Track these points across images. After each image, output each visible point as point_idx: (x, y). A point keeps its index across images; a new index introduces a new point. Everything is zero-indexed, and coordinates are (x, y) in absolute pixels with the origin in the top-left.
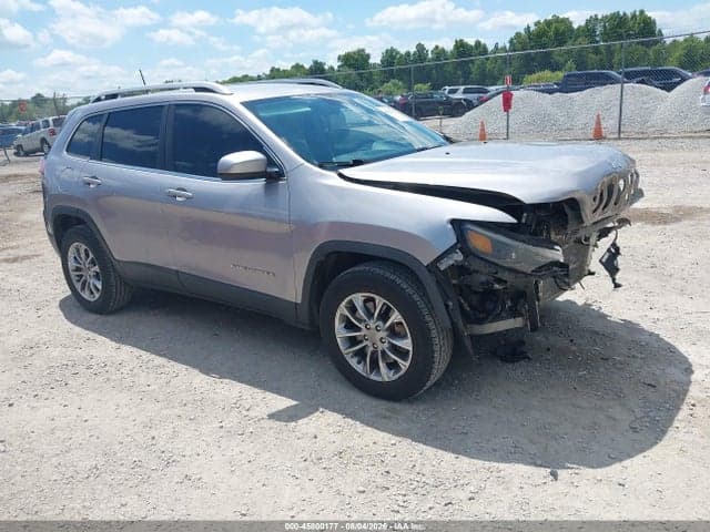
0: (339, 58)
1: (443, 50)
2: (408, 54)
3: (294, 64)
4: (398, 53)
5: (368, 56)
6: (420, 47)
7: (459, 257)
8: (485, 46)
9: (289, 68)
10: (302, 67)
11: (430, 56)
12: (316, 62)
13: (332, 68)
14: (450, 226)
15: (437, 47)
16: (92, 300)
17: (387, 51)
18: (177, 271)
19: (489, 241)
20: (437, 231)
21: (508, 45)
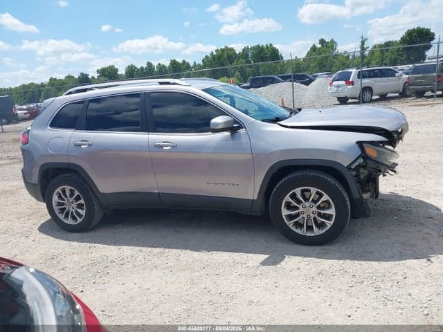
0: (98, 71)
1: (164, 66)
2: (142, 68)
3: (67, 75)
4: (135, 68)
5: (117, 70)
6: (149, 64)
7: (361, 160)
8: (188, 63)
9: (64, 78)
10: (73, 77)
11: (156, 69)
12: (82, 74)
13: (93, 78)
14: (357, 145)
15: (159, 64)
16: (75, 223)
17: (129, 67)
18: (159, 193)
19: (375, 151)
20: (350, 149)
21: (202, 63)
